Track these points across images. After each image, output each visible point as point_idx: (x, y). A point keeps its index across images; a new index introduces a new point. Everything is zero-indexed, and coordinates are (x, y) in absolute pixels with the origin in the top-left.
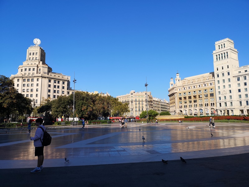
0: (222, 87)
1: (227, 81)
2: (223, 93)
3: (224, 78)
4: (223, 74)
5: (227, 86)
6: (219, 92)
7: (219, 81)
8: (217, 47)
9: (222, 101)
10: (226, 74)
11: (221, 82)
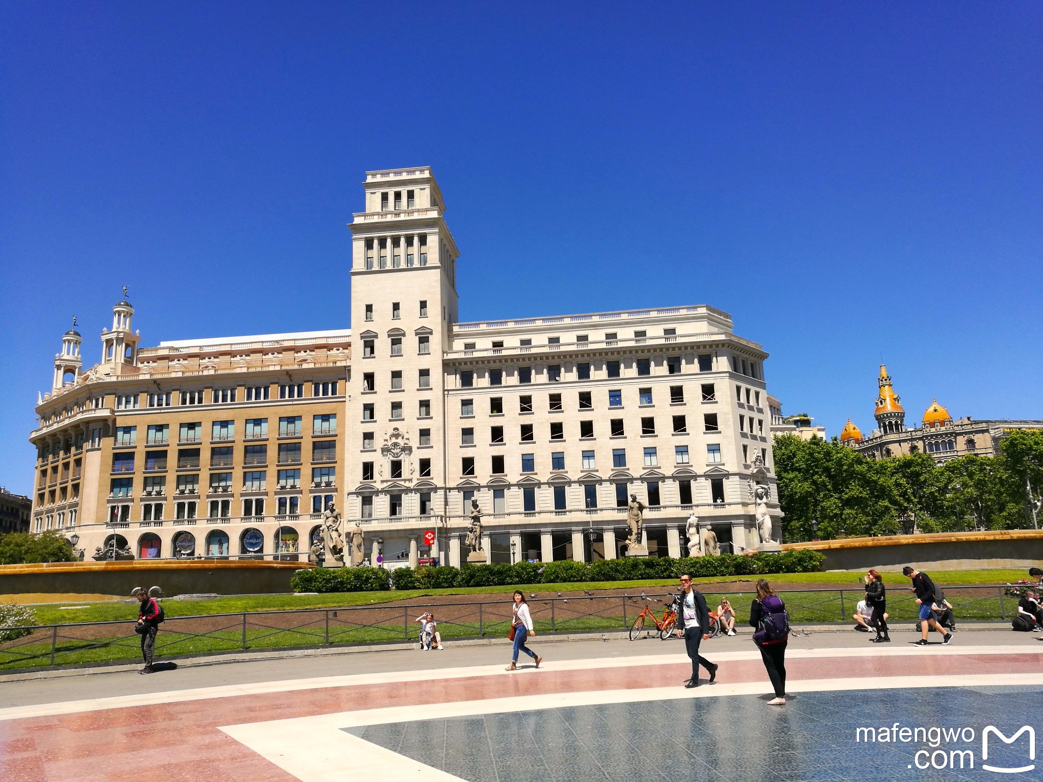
0: (383, 411)
1: (410, 379)
2: (389, 443)
3: (396, 364)
4: (396, 342)
5: (411, 409)
6: (368, 436)
7: (369, 378)
8: (373, 201)
9: (379, 486)
10: (410, 343)
11: (383, 381)
